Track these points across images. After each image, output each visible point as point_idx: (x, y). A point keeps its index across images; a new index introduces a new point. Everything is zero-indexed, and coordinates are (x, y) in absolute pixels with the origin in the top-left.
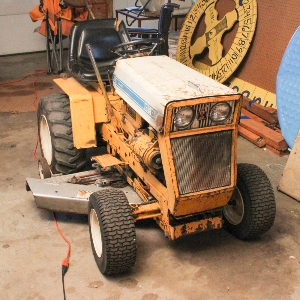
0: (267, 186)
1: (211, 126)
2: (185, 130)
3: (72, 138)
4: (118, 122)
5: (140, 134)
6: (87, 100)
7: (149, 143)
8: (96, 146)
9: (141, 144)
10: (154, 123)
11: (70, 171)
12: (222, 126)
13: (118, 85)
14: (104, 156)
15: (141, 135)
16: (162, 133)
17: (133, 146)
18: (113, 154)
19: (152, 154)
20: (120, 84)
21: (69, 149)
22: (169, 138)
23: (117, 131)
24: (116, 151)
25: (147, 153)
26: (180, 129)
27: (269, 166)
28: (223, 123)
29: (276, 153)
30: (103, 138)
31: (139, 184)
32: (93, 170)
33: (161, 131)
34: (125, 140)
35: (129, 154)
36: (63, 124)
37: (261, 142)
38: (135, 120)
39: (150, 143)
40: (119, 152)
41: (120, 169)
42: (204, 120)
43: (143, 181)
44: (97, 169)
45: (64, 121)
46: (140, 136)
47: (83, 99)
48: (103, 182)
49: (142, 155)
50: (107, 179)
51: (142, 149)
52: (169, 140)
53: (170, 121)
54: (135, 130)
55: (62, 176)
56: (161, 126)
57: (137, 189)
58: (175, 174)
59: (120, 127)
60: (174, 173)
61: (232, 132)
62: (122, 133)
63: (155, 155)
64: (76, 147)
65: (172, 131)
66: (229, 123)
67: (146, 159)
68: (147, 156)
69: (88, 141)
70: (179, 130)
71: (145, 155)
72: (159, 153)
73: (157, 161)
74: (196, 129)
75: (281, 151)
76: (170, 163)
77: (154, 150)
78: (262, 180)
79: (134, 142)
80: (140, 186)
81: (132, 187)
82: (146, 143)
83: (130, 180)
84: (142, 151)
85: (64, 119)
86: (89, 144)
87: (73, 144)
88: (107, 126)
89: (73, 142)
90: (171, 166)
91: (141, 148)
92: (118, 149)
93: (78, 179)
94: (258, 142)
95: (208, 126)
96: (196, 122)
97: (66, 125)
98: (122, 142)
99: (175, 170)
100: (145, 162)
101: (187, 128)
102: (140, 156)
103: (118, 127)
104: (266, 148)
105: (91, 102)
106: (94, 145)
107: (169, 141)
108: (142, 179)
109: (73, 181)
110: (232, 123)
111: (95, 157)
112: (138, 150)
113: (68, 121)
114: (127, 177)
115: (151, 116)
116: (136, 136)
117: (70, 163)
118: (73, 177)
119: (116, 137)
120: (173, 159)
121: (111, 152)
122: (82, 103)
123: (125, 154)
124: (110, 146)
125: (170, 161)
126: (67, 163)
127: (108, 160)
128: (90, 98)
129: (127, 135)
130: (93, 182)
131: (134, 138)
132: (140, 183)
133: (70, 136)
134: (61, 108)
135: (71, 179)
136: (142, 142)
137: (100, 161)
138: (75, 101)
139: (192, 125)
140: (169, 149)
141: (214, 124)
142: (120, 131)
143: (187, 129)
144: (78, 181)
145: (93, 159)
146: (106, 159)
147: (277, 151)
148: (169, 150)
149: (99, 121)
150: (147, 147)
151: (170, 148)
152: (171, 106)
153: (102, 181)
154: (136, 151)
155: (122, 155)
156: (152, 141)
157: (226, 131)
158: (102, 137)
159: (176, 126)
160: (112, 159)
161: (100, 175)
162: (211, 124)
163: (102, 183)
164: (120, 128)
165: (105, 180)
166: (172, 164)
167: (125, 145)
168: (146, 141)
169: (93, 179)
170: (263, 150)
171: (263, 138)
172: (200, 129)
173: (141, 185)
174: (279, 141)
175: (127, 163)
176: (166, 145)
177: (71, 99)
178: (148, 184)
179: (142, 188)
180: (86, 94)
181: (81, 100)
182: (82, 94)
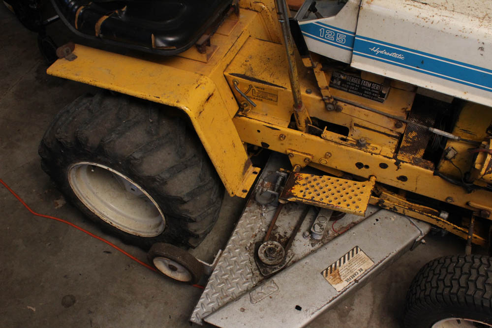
6: (212, 94)
8: (259, 169)
24: (311, 161)
34: (344, 140)
40: (325, 161)
47: (207, 97)
69: (242, 168)
86: (246, 172)
92: (320, 157)
93: (278, 248)
98: (343, 147)
109: (273, 257)
111: (293, 196)
122: (208, 106)
123: (359, 164)
127: (334, 191)
128: (213, 85)
144: (283, 255)
146: (325, 190)
153: (323, 226)
160: (337, 185)
165: (325, 222)
167: (360, 151)
180: (202, 82)
181: (205, 102)
182: (196, 88)
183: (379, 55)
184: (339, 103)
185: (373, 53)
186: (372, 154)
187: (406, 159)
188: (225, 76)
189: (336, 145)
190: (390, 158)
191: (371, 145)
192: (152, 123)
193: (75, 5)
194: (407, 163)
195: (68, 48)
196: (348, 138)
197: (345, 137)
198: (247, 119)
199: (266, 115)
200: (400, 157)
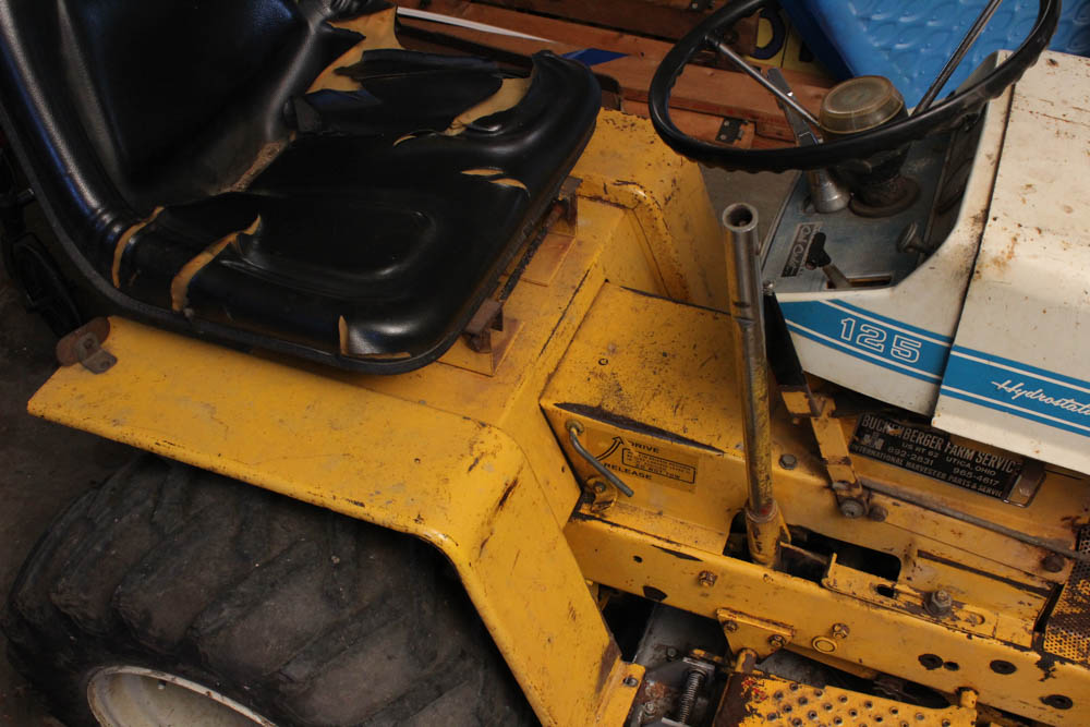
6: (515, 483)
34: (886, 592)
47: (500, 495)
69: (596, 673)
92: (821, 637)
98: (885, 613)
105: (529, 475)
119: (780, 588)
122: (502, 520)
123: (929, 658)
138: (478, 543)
167: (937, 627)
171: (745, 120)
180: (483, 448)
181: (497, 510)
182: (470, 469)
183: (1022, 401)
184: (878, 499)
185: (1005, 396)
186: (969, 637)
187: (1069, 653)
188: (542, 410)
189: (865, 608)
190: (1023, 649)
191: (966, 607)
192: (337, 567)
193: (113, 224)
194: (1073, 662)
195: (89, 335)
196: (897, 587)
197: (888, 584)
198: (606, 527)
199: (660, 514)
200: (1051, 646)
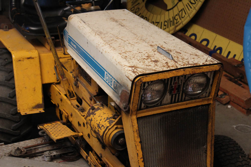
0: (245, 164)
1: (185, 101)
2: (154, 106)
3: (16, 102)
4: (69, 85)
5: (98, 106)
6: (33, 58)
7: (109, 119)
8: (44, 111)
9: (100, 120)
10: (118, 98)
11: (13, 138)
12: (198, 100)
13: (71, 44)
14: (53, 123)
15: (100, 108)
16: (128, 112)
17: (90, 121)
18: (64, 121)
19: (114, 132)
20: (73, 44)
21: (12, 114)
22: (136, 117)
23: (68, 95)
24: (67, 118)
25: (108, 132)
26: (149, 106)
27: (235, 127)
28: (199, 97)
29: (242, 112)
30: (52, 101)
31: (95, 159)
32: (39, 138)
33: (127, 109)
34: (78, 106)
35: (84, 124)
36: (4, 86)
37: (225, 98)
38: (91, 85)
39: (111, 119)
40: (71, 119)
41: (72, 138)
42: (177, 95)
43: (101, 158)
44: (45, 137)
45: (6, 81)
46: (98, 109)
47: (28, 57)
48: (53, 154)
49: (101, 134)
50: (57, 151)
51: (102, 127)
52: (136, 120)
53: (138, 98)
54: (90, 96)
55: (4, 146)
56: (127, 103)
57: (92, 165)
58: (142, 160)
59: (72, 90)
60: (141, 158)
61: (208, 107)
62: (74, 98)
63: (117, 134)
64: (20, 113)
65: (139, 109)
66: (205, 97)
67: (107, 139)
68: (108, 136)
69: (34, 105)
70: (147, 107)
71: (106, 134)
72: (122, 132)
73: (120, 141)
74: (168, 105)
75: (248, 109)
76: (137, 146)
77: (116, 128)
78: (240, 158)
79: (92, 116)
80: (97, 162)
81: (87, 162)
82: (106, 119)
83: (84, 154)
84: (101, 129)
85: (5, 80)
86: (36, 108)
87: (17, 109)
88: (56, 87)
89: (16, 106)
90: (138, 151)
91: (100, 125)
92: (70, 116)
93: (23, 151)
94: (222, 99)
95: (181, 101)
96: (168, 97)
97: (8, 87)
98: (75, 109)
99: (143, 155)
100: (105, 143)
101: (157, 104)
102: (100, 135)
103: (70, 90)
104: (229, 105)
105: (37, 60)
106: (42, 110)
107: (135, 122)
108: (100, 156)
109: (16, 153)
110: (209, 96)
111: (43, 126)
112: (97, 127)
113: (11, 82)
114: (80, 149)
115: (114, 89)
116: (93, 108)
117: (13, 130)
118: (17, 149)
119: (67, 102)
120: (141, 142)
121: (62, 119)
122: (26, 61)
123: (79, 123)
124: (60, 111)
125: (136, 144)
126: (9, 130)
127: (58, 130)
128: (37, 55)
129: (80, 101)
130: (40, 154)
131: (91, 111)
132: (96, 157)
133: (13, 99)
134: (2, 66)
135: (14, 151)
136: (101, 117)
137: (49, 131)
138: (19, 60)
139: (163, 101)
140: (135, 130)
141: (188, 98)
142: (72, 95)
143: (157, 106)
144: (22, 154)
145: (40, 128)
146: (56, 128)
147: (244, 110)
148: (135, 132)
149: (46, 81)
150: (108, 125)
151: (137, 128)
152: (140, 81)
153: (51, 153)
154: (94, 127)
155: (75, 124)
156: (114, 117)
157: (202, 105)
158: (51, 99)
159: (144, 103)
160: (63, 129)
161: (48, 144)
162: (185, 98)
163: (51, 156)
164: (72, 92)
165: (54, 153)
166: (139, 148)
167: (79, 113)
168: (106, 116)
169: (40, 150)
170: (227, 108)
171: (227, 94)
172: (172, 105)
173: (97, 160)
174: (246, 99)
175: (81, 134)
176: (133, 126)
177: (14, 57)
178: (107, 164)
179: (98, 164)
180: (32, 51)
181: (26, 58)
182: (27, 51)
184: (79, 83)
185: (71, 45)
190: (85, 119)
195: (7, 26)
196: (80, 106)
